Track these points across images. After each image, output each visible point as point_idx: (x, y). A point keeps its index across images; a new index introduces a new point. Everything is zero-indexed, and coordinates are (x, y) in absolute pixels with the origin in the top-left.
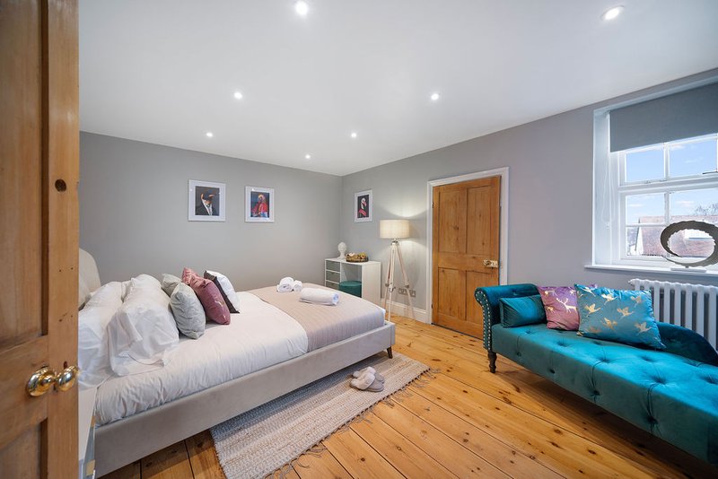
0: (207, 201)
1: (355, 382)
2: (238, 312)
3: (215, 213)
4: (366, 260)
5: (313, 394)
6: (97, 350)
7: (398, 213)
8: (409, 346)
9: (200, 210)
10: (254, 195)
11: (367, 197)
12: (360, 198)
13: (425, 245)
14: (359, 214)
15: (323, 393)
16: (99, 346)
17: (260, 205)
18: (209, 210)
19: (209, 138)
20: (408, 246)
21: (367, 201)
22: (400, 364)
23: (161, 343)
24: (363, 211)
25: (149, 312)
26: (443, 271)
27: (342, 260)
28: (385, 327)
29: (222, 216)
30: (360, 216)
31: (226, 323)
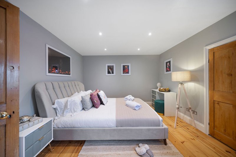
0: (110, 70)
1: (137, 149)
2: (104, 105)
3: (113, 73)
4: (169, 91)
5: (119, 145)
6: (62, 108)
7: (185, 68)
8: (183, 143)
9: (109, 73)
10: (124, 66)
11: (170, 62)
12: (167, 63)
13: (203, 85)
14: (166, 70)
15: (123, 146)
16: (63, 107)
17: (126, 70)
18: (111, 72)
19: (106, 51)
20: (191, 86)
21: (170, 64)
22: (169, 151)
23: (75, 110)
24: (168, 69)
25: (74, 101)
26: (218, 103)
27: (157, 90)
28: (161, 127)
29: (114, 74)
30: (167, 71)
31: (97, 108)
